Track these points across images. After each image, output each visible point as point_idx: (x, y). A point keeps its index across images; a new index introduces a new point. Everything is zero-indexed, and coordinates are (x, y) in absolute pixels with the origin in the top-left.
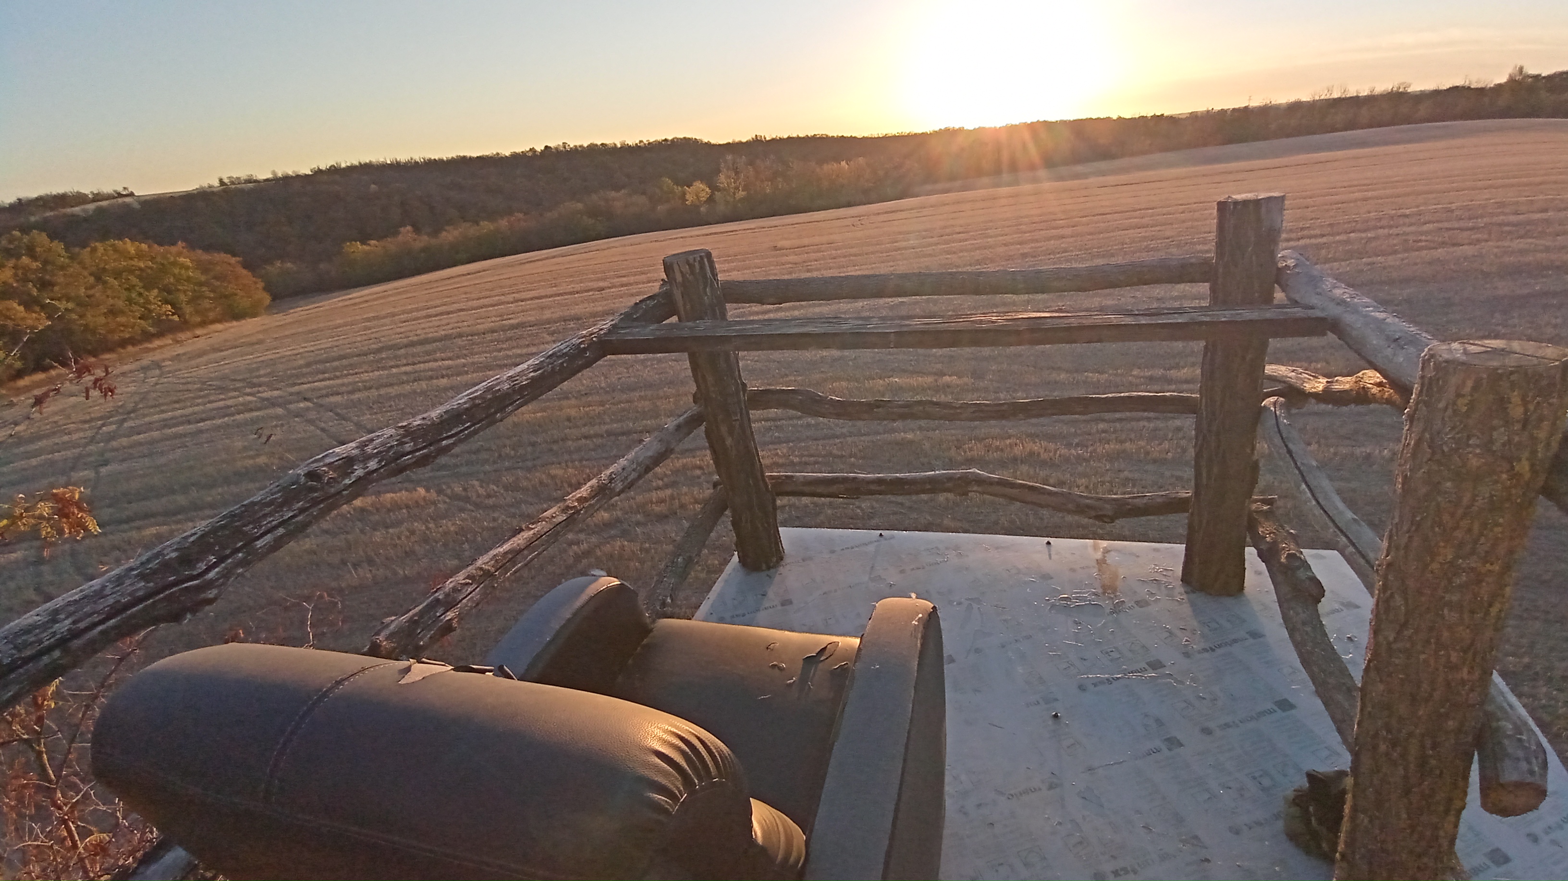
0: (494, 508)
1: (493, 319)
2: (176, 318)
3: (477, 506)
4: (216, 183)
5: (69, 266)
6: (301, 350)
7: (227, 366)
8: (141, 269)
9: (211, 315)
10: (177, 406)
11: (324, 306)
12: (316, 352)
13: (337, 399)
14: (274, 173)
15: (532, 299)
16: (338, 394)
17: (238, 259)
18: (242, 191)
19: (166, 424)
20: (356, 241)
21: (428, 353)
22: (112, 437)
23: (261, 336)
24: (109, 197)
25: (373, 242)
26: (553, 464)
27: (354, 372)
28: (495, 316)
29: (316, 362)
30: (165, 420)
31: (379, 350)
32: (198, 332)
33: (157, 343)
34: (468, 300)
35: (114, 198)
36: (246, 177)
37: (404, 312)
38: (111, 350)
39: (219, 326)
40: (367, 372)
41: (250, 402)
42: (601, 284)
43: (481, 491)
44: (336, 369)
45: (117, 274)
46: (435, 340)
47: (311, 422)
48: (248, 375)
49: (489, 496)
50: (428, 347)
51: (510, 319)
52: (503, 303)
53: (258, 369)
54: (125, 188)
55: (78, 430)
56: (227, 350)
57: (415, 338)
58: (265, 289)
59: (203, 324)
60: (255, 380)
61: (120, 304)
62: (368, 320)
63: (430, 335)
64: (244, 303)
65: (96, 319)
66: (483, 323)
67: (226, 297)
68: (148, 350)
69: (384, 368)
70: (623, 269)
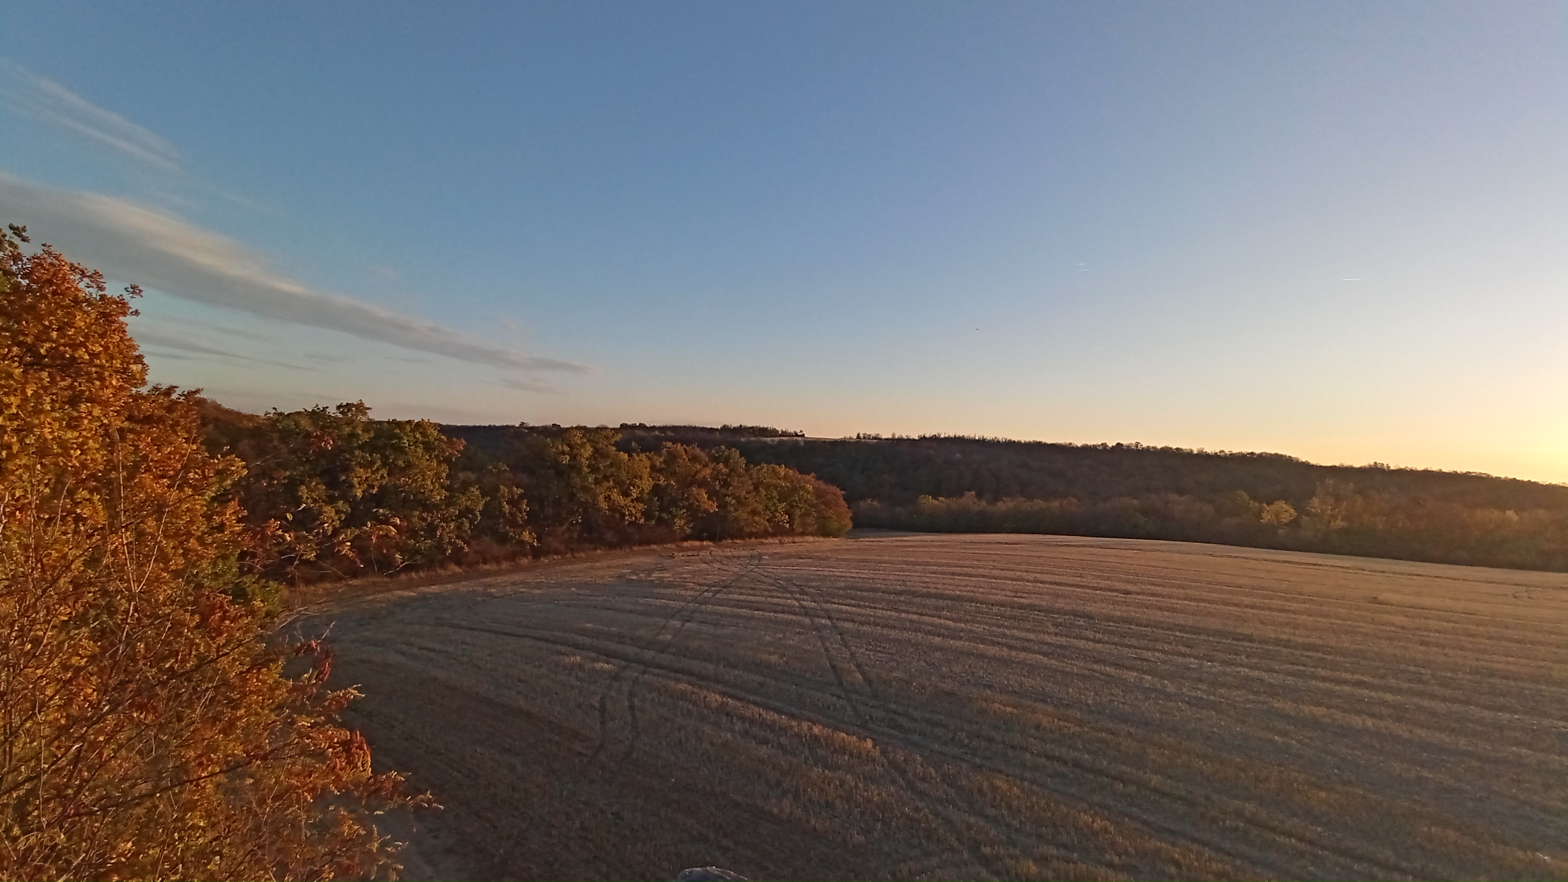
0: (922, 795)
1: (1008, 593)
2: (788, 526)
3: (910, 785)
4: (855, 437)
5: (743, 476)
6: (848, 575)
7: (797, 571)
8: (782, 487)
9: (810, 529)
10: (752, 592)
11: (883, 542)
12: (857, 579)
13: (848, 625)
14: (894, 435)
15: (1052, 583)
16: (853, 621)
17: (843, 492)
18: (867, 444)
19: (739, 604)
20: (929, 495)
21: (937, 608)
22: (706, 602)
23: (829, 555)
24: (790, 435)
25: (941, 499)
26: (1001, 772)
27: (873, 605)
28: (1009, 590)
29: (852, 588)
30: (739, 601)
31: (901, 593)
32: (797, 539)
33: (770, 540)
34: (994, 568)
35: (793, 436)
36: (874, 435)
37: (936, 565)
38: (743, 538)
39: (811, 539)
40: (883, 609)
41: (794, 606)
42: (1130, 587)
43: (919, 769)
44: (862, 599)
45: (767, 487)
46: (948, 597)
47: (821, 638)
48: (804, 583)
49: (923, 779)
50: (940, 603)
51: (1022, 597)
52: (1022, 580)
53: (813, 580)
54: (801, 431)
55: (692, 589)
56: (804, 558)
57: (933, 591)
58: (852, 519)
59: (803, 534)
60: (806, 589)
61: (760, 508)
62: (907, 563)
63: (946, 592)
64: (834, 525)
65: (743, 515)
66: (996, 595)
67: (825, 518)
68: (763, 544)
69: (896, 610)
70: (1160, 577)
